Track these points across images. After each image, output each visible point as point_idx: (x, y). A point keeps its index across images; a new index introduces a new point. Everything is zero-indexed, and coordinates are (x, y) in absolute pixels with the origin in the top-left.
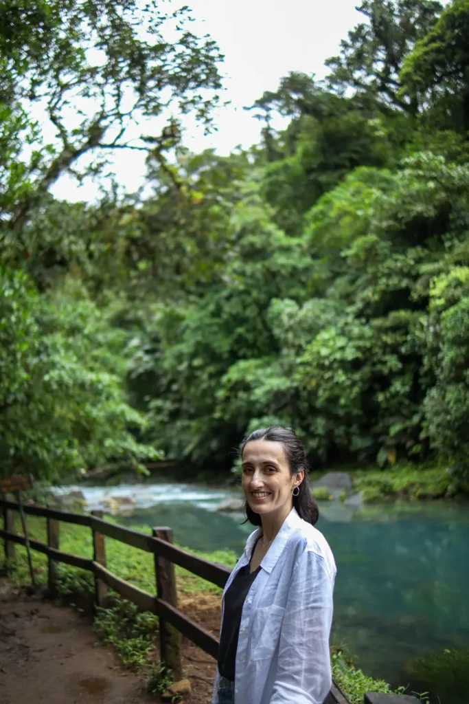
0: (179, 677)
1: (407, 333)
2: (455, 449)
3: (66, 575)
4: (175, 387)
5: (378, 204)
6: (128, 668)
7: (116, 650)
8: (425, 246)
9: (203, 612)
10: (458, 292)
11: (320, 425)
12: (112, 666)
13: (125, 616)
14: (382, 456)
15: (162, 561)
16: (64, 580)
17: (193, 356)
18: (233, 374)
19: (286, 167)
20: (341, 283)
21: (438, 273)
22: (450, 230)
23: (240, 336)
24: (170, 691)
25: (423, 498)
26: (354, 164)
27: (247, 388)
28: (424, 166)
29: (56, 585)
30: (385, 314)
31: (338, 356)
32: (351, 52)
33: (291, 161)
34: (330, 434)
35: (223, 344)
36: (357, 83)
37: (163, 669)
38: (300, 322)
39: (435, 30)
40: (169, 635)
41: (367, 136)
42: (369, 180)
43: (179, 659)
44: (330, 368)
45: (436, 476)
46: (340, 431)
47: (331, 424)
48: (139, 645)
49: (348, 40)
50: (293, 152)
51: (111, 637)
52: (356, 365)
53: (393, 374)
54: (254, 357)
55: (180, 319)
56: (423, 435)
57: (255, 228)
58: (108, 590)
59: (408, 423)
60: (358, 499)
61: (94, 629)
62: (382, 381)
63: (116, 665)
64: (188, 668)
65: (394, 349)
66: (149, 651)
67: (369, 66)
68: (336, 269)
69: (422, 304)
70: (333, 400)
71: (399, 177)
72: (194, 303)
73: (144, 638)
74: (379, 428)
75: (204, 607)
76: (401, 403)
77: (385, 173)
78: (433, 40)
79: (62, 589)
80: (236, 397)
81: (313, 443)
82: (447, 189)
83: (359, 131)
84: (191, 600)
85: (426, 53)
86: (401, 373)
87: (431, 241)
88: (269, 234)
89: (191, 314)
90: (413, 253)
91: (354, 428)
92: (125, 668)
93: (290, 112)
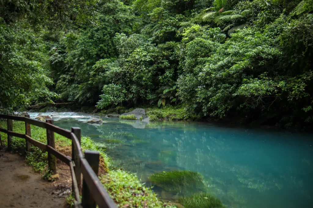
0: (55, 173)
1: (173, 51)
2: (188, 100)
3: (15, 141)
4: (71, 69)
6: (37, 172)
7: (33, 167)
8: (183, 14)
10: (194, 35)
11: (134, 88)
12: (31, 172)
13: (38, 155)
14: (160, 102)
15: (49, 131)
16: (14, 144)
17: (80, 55)
18: (98, 64)
20: (147, 28)
21: (186, 26)
22: (195, 8)
23: (101, 47)
24: (51, 178)
25: (174, 120)
27: (104, 71)
29: (11, 145)
30: (164, 42)
31: (143, 59)
34: (138, 92)
35: (94, 51)
37: (49, 170)
38: (128, 43)
40: (52, 158)
43: (55, 167)
44: (139, 64)
45: (181, 112)
46: (142, 91)
47: (139, 88)
48: (42, 164)
51: (32, 163)
52: (151, 63)
53: (166, 68)
54: (107, 57)
55: (75, 39)
56: (177, 95)
58: (32, 146)
59: (171, 89)
60: (147, 120)
61: (25, 160)
62: (162, 71)
63: (33, 171)
64: (59, 171)
65: (167, 58)
66: (46, 166)
68: (145, 20)
69: (179, 39)
70: (140, 78)
72: (81, 32)
73: (44, 162)
74: (159, 91)
75: (68, 151)
76: (169, 81)
79: (13, 147)
80: (98, 75)
81: (131, 96)
84: (63, 149)
86: (169, 68)
87: (186, 12)
88: (117, 3)
89: (80, 37)
90: (178, 16)
91: (149, 91)
92: (35, 172)
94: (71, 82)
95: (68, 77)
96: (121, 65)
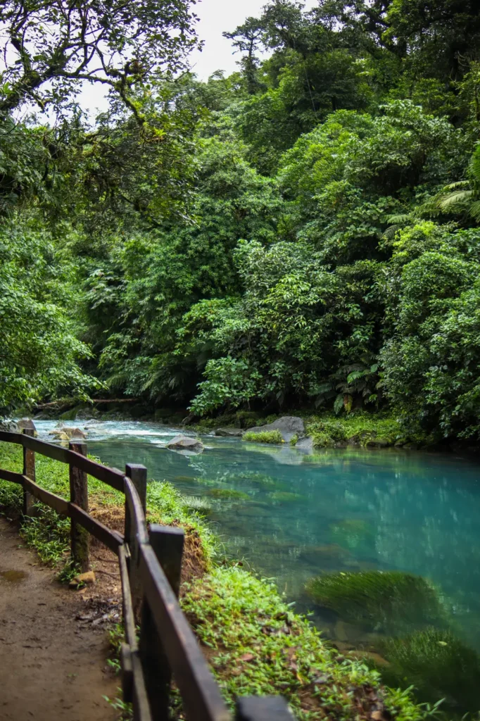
0: (86, 569)
1: (371, 283)
2: (406, 399)
4: (135, 322)
5: (352, 149)
6: (45, 565)
7: (36, 551)
8: (396, 196)
9: (115, 521)
10: (421, 245)
11: (279, 368)
12: (31, 563)
13: (48, 524)
14: (338, 404)
15: (76, 470)
17: (156, 290)
18: (195, 312)
19: (266, 101)
20: (310, 229)
21: (402, 225)
22: (423, 182)
23: (205, 272)
24: (77, 580)
25: (372, 446)
26: (337, 105)
27: (208, 327)
28: (402, 114)
30: (351, 262)
31: (301, 300)
33: (271, 94)
34: (287, 378)
35: (187, 281)
36: (345, 19)
37: (72, 562)
38: (266, 263)
40: (79, 534)
41: (352, 75)
42: (347, 123)
43: (86, 555)
44: (291, 312)
45: (389, 427)
46: (298, 376)
47: (290, 369)
48: (56, 547)
50: (276, 85)
51: (34, 541)
52: (319, 310)
53: (354, 322)
54: (218, 296)
55: (145, 251)
56: (379, 385)
57: (227, 164)
58: (36, 502)
59: (366, 372)
60: (308, 445)
61: (20, 535)
62: (344, 329)
63: (35, 562)
64: (94, 564)
65: (357, 298)
66: (65, 551)
68: (307, 211)
69: (386, 255)
70: (293, 344)
71: (379, 123)
72: (160, 236)
73: (61, 542)
74: (337, 375)
75: (117, 517)
76: (361, 352)
77: (365, 117)
80: (197, 336)
81: (270, 387)
82: (423, 140)
83: (343, 69)
84: (106, 511)
86: (362, 322)
87: (403, 191)
88: (242, 171)
89: (156, 247)
90: (384, 202)
91: (312, 375)
92: (41, 564)
93: (273, 44)
94: (134, 350)
95: (127, 339)
96: (250, 315)
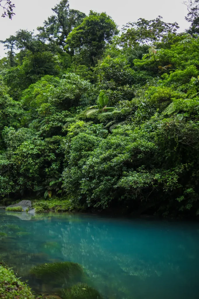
1: (59, 145)
2: (73, 192)
5: (52, 91)
8: (69, 110)
10: (78, 130)
11: (21, 180)
14: (46, 194)
19: (17, 70)
20: (35, 122)
21: (71, 122)
22: (80, 105)
25: (60, 211)
26: (46, 73)
28: (72, 78)
30: (51, 136)
31: (30, 152)
32: (49, 26)
33: (19, 67)
34: (25, 184)
36: (50, 40)
38: (16, 137)
39: (82, 25)
41: (52, 62)
42: (50, 81)
44: (26, 157)
45: (66, 203)
46: (29, 183)
47: (26, 180)
49: (48, 21)
50: (22, 64)
52: (38, 156)
53: (52, 161)
56: (62, 186)
59: (57, 181)
60: (33, 212)
62: (48, 164)
65: (53, 151)
67: (56, 34)
68: (33, 115)
69: (65, 134)
70: (27, 170)
71: (63, 81)
74: (45, 183)
76: (55, 173)
77: (57, 79)
78: (80, 28)
81: (18, 188)
82: (80, 89)
83: (49, 59)
85: (77, 33)
86: (55, 161)
87: (72, 109)
88: (6, 98)
90: (64, 113)
91: (35, 183)
93: (21, 47)
96: (9, 158)
